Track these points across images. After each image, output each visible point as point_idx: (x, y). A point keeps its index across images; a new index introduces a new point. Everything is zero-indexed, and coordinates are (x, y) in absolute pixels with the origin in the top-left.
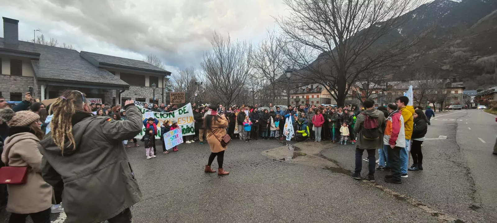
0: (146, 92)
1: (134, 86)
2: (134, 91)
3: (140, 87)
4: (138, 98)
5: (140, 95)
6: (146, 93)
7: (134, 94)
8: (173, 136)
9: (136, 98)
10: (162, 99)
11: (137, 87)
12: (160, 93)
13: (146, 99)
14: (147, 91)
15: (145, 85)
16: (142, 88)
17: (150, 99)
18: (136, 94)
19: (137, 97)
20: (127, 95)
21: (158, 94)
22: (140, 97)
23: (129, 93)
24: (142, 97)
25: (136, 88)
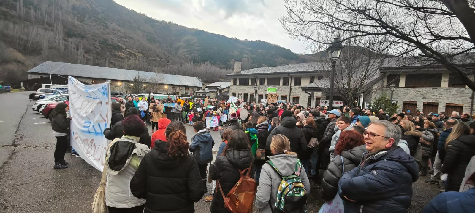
0: (440, 94)
1: (422, 88)
2: (422, 93)
3: (431, 89)
4: (428, 103)
5: (430, 99)
6: (441, 96)
7: (422, 97)
8: (212, 121)
9: (424, 102)
10: (470, 104)
11: (427, 89)
12: (468, 95)
13: (439, 104)
14: (442, 93)
15: (440, 86)
16: (435, 90)
17: (447, 104)
18: (424, 98)
19: (427, 101)
20: (412, 99)
21: (462, 98)
22: (430, 101)
23: (415, 96)
24: (434, 102)
25: (425, 90)
